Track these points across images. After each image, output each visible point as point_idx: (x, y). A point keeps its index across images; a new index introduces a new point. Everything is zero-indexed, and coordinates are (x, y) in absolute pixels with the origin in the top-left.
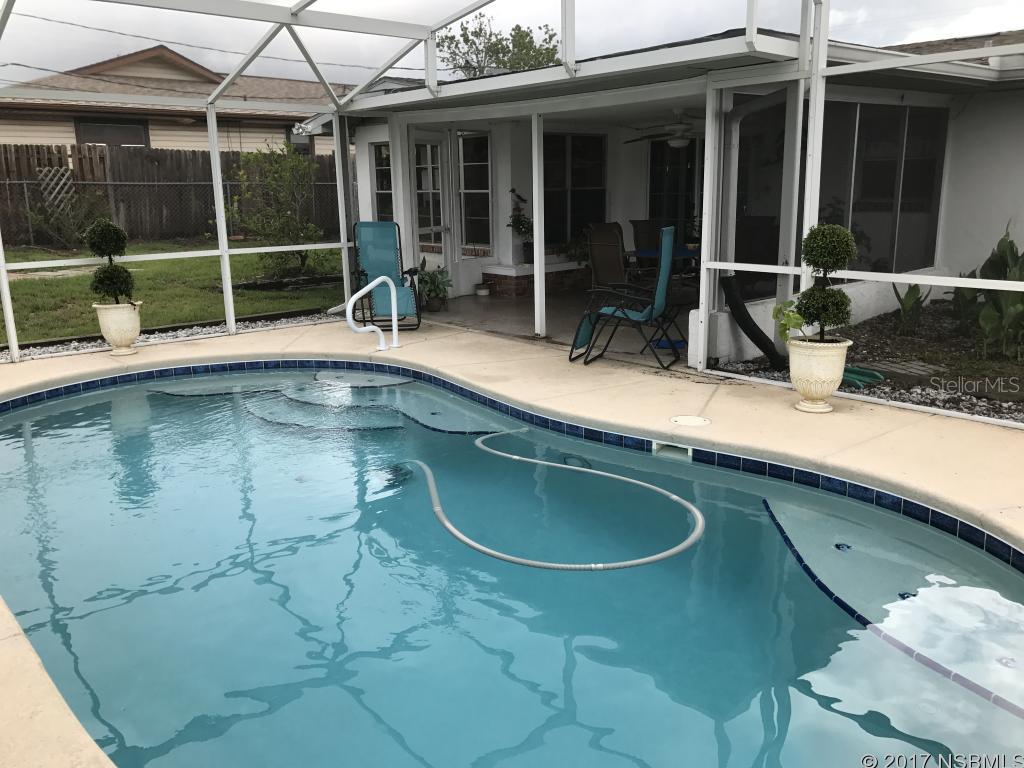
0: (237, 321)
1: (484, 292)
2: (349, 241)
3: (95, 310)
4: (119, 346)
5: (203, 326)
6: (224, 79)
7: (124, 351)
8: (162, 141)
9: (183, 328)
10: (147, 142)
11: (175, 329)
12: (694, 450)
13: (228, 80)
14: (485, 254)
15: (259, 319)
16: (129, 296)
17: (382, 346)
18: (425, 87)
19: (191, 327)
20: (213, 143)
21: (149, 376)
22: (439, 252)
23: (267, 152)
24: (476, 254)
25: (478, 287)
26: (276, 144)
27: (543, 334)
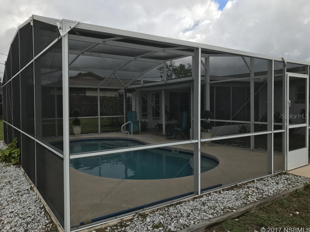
0: (101, 132)
1: (158, 128)
2: (126, 115)
3: (73, 127)
4: (76, 135)
5: (94, 133)
6: (105, 79)
7: (77, 136)
8: (88, 94)
9: (90, 133)
10: (85, 94)
11: (88, 133)
12: (179, 151)
13: (106, 79)
14: (159, 119)
15: (106, 132)
16: (79, 125)
17: (129, 136)
18: (140, 84)
19: (91, 133)
20: (99, 94)
21: (82, 141)
22: (147, 118)
23: (111, 96)
24: (157, 119)
25: (156, 126)
26: (113, 94)
27: (165, 135)
